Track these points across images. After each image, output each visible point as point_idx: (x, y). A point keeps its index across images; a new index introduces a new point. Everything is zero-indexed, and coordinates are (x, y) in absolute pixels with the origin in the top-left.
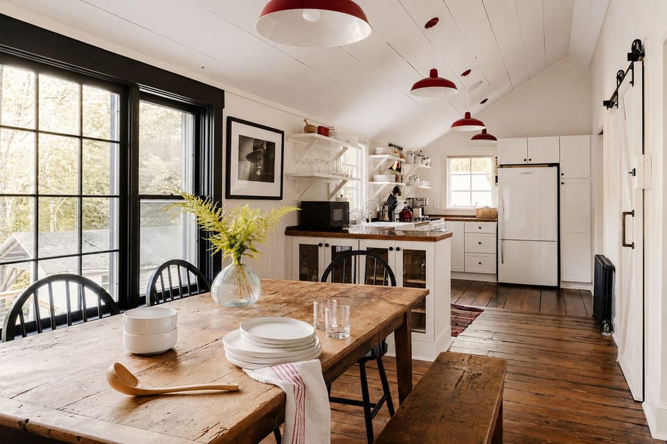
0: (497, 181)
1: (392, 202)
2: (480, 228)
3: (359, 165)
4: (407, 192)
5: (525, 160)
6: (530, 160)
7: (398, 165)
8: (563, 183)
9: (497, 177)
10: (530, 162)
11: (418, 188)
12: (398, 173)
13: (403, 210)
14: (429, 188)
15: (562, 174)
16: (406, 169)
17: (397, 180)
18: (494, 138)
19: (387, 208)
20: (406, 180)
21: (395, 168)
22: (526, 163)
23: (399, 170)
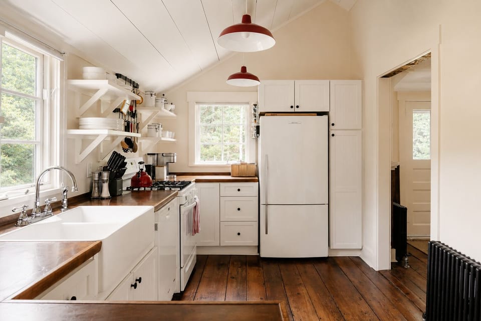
0: (258, 132)
1: (116, 165)
2: (239, 190)
3: (46, 97)
4: (145, 145)
5: (292, 107)
6: (298, 107)
7: (131, 107)
8: (333, 135)
9: (258, 128)
10: (297, 110)
11: (161, 141)
12: (130, 119)
13: (138, 173)
14: (173, 140)
15: (333, 125)
16: (144, 115)
17: (128, 128)
18: (255, 78)
19: (106, 175)
20: (145, 129)
21: (125, 110)
22: (292, 110)
23: (133, 114)
